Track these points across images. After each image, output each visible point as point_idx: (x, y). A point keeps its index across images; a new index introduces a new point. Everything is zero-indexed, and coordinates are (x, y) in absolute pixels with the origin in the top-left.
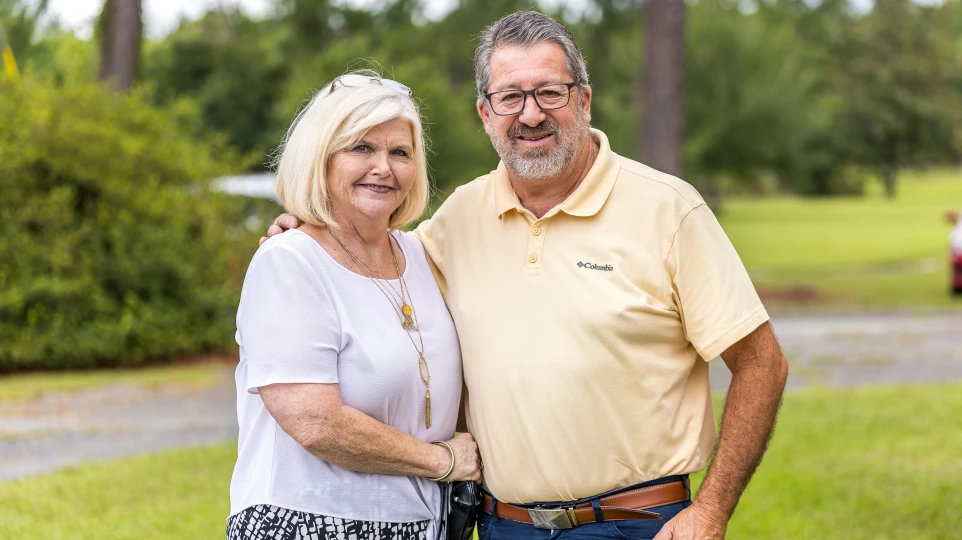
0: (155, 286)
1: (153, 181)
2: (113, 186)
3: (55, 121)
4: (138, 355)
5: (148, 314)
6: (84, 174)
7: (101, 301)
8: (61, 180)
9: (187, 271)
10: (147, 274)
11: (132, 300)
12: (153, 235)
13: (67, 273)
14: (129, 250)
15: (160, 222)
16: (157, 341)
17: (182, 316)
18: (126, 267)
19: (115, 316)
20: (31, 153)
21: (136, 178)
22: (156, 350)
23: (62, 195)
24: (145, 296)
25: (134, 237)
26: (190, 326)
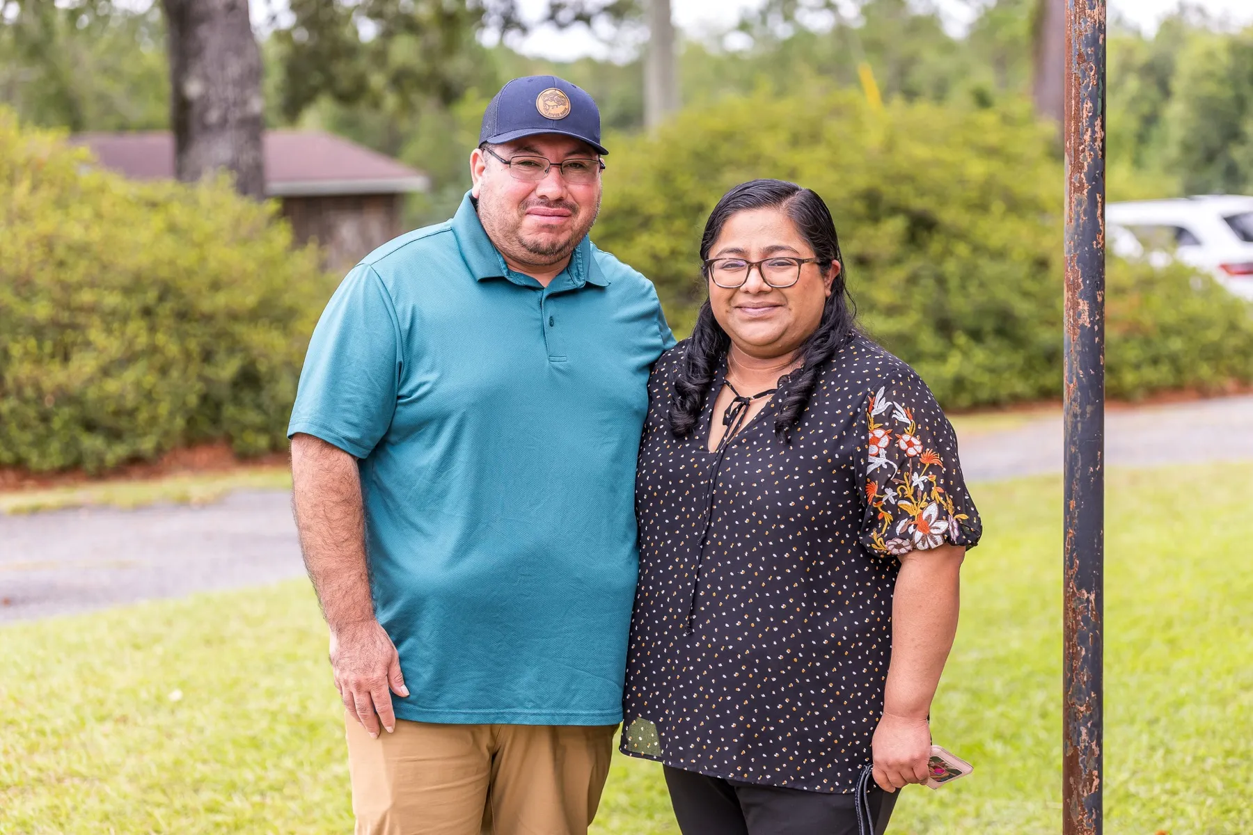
0: (988, 325)
1: (998, 207)
2: (950, 216)
3: (890, 146)
4: (964, 400)
5: (980, 355)
6: (919, 204)
7: (928, 341)
8: (895, 210)
9: (1022, 308)
10: (982, 312)
11: (961, 339)
12: (989, 268)
13: (891, 311)
14: (963, 287)
15: (999, 255)
16: (986, 385)
17: (1018, 358)
18: (960, 304)
19: (941, 358)
20: (861, 181)
21: (980, 206)
22: (984, 395)
23: (895, 226)
24: (976, 335)
25: (968, 274)
26: (1027, 370)
